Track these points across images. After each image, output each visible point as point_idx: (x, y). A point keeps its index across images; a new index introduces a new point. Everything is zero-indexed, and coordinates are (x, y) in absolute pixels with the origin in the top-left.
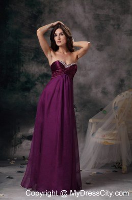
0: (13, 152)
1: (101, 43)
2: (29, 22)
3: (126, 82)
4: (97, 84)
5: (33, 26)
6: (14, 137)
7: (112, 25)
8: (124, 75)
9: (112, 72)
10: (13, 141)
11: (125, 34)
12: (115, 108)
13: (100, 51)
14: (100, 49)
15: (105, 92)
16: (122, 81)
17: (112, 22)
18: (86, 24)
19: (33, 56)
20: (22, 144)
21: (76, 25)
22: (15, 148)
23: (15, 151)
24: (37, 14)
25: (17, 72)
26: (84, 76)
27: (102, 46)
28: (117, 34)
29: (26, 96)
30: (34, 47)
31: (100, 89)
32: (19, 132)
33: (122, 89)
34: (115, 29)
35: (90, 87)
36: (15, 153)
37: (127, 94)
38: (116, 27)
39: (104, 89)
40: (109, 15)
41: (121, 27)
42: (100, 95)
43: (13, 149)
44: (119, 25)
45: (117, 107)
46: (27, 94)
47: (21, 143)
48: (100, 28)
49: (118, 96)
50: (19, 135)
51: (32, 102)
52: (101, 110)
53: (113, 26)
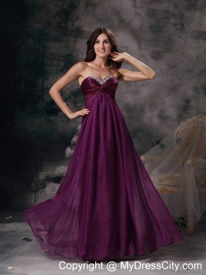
0: (33, 200)
1: (158, 49)
2: (57, 19)
3: (193, 104)
4: (152, 106)
5: (63, 24)
6: (35, 178)
7: (173, 24)
8: (190, 93)
9: (173, 89)
10: (33, 184)
11: (191, 37)
12: (178, 141)
13: (157, 60)
14: (156, 56)
15: (163, 117)
16: (188, 101)
17: (173, 20)
18: (136, 23)
19: (62, 65)
20: (46, 189)
21: (124, 24)
22: (36, 194)
23: (35, 198)
24: (69, 9)
25: (40, 88)
26: (135, 93)
27: (159, 53)
28: (180, 37)
29: (52, 121)
30: (64, 53)
31: (156, 113)
32: (42, 171)
33: (187, 113)
34: (177, 29)
35: (142, 110)
36: (36, 201)
37: (194, 121)
38: (179, 26)
39: (162, 112)
40: (168, 11)
41: (185, 26)
42: (156, 121)
43: (33, 194)
44: (182, 25)
45: (180, 139)
46: (54, 118)
47: (45, 187)
48: (157, 29)
49: (182, 123)
50: (42, 176)
51: (60, 129)
52: (158, 142)
53: (175, 25)
